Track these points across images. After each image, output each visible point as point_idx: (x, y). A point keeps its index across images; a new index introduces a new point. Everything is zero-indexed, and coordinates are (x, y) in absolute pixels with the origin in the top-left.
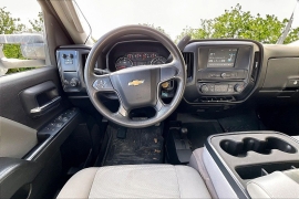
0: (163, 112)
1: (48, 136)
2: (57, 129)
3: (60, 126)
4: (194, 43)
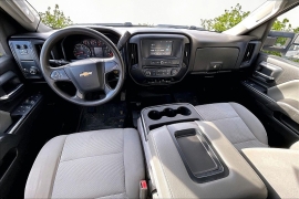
0: (110, 94)
1: (20, 117)
2: (26, 111)
3: (29, 108)
4: (138, 36)
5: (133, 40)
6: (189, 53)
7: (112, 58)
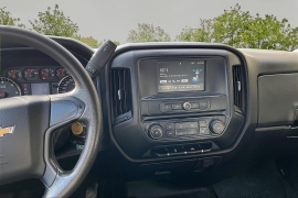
4: (131, 53)
5: (119, 61)
6: (245, 86)
7: (73, 92)
